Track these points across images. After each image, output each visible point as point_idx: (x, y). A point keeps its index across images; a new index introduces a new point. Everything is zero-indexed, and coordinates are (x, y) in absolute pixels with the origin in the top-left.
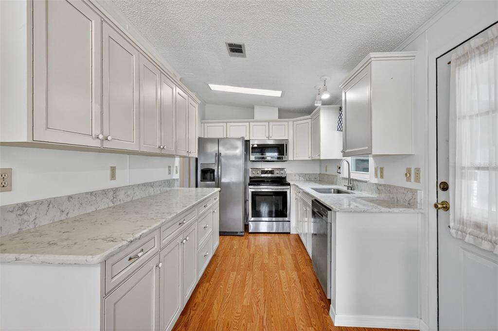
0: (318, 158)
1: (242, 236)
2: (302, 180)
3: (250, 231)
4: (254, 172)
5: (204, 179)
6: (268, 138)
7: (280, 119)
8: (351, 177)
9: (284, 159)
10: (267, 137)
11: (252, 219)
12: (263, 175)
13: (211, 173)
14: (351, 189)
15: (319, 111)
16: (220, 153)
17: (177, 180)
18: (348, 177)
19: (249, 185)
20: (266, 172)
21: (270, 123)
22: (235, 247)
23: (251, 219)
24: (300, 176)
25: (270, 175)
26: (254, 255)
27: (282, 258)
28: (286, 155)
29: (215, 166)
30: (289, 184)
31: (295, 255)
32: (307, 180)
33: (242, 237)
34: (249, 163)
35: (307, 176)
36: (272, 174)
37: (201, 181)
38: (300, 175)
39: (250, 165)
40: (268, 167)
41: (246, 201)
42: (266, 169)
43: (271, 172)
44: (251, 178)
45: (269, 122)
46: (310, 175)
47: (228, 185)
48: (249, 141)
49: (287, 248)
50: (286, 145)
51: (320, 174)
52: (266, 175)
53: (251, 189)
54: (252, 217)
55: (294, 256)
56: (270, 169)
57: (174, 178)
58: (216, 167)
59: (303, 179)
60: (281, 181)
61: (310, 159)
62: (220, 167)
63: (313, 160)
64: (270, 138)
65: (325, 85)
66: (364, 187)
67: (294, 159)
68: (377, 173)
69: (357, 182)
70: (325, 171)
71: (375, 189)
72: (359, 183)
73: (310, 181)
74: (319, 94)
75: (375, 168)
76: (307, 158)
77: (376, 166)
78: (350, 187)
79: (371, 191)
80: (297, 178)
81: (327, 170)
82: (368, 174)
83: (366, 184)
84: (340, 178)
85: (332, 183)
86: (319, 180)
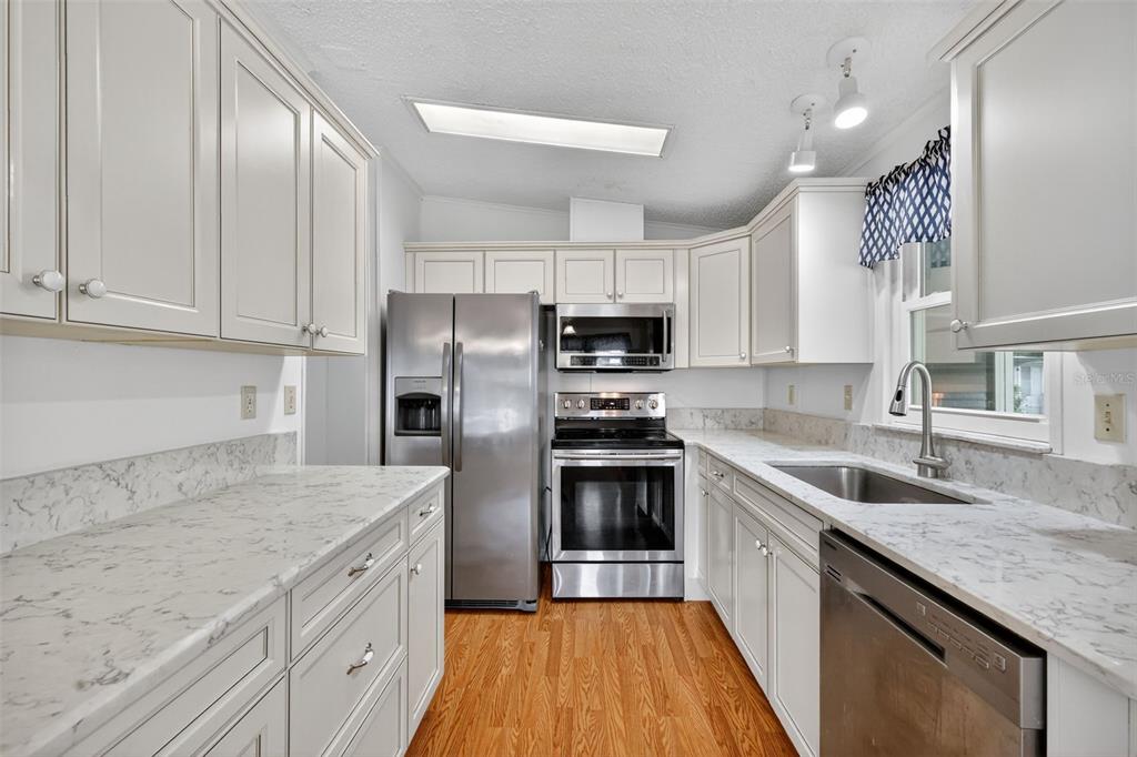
0: (788, 358)
1: (533, 613)
2: (713, 430)
3: (556, 594)
4: (568, 404)
5: (406, 428)
6: (614, 297)
7: (648, 243)
8: (934, 430)
9: (662, 366)
10: (610, 297)
11: (564, 555)
12: (594, 414)
13: (429, 408)
14: (936, 476)
15: (794, 194)
16: (460, 345)
17: (292, 436)
18: (920, 429)
19: (555, 445)
20: (605, 404)
21: (619, 253)
22: (505, 671)
23: (558, 555)
24: (706, 417)
25: (615, 414)
26: (570, 711)
27: (675, 728)
28: (669, 351)
29: (442, 385)
30: (679, 444)
31: (718, 708)
32: (726, 428)
33: (530, 618)
34: (554, 376)
35: (728, 418)
36: (623, 408)
37: (397, 434)
38: (705, 413)
39: (557, 384)
40: (611, 388)
41: (543, 492)
42: (604, 396)
43: (621, 404)
44: (558, 421)
45: (613, 248)
46: (736, 413)
47: (486, 446)
48: (552, 308)
49: (682, 670)
50: (669, 319)
51: (766, 409)
52: (603, 414)
53: (559, 460)
54: (563, 548)
55: (717, 714)
56: (615, 396)
57: (273, 431)
58: (446, 389)
59: (716, 427)
60: (643, 432)
61: (746, 363)
62: (457, 389)
63: (754, 367)
64: (618, 300)
65: (847, 76)
66: (1019, 475)
67: (692, 365)
68: (1113, 421)
69: (971, 451)
70: (788, 401)
71: (1111, 493)
72: (983, 452)
73: (735, 429)
74: (807, 128)
75: (1098, 399)
76: (735, 362)
77: (1108, 391)
78: (932, 467)
79: (1079, 497)
80: (698, 421)
81: (795, 398)
82: (1036, 421)
83: (1037, 463)
84: (868, 428)
85: (820, 443)
86: (764, 430)
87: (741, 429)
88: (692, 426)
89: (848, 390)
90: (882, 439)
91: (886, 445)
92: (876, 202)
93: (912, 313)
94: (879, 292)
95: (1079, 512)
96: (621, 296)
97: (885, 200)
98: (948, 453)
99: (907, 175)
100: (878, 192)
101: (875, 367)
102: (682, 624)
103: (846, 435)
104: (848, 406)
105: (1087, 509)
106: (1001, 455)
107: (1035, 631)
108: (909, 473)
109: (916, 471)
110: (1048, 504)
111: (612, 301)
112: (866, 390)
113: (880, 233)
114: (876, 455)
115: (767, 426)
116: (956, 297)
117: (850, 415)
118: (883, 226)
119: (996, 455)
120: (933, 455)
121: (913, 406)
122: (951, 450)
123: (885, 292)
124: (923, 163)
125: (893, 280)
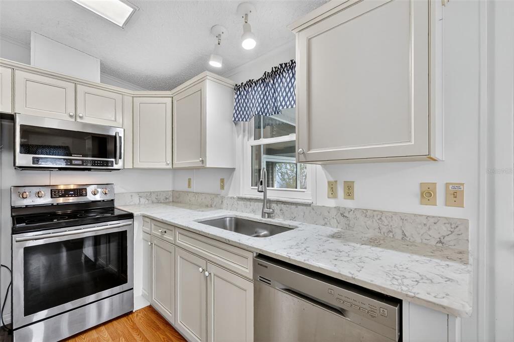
0: (200, 164)
2: (145, 204)
6: (75, 117)
7: (104, 86)
8: (268, 197)
9: (115, 166)
10: (71, 116)
14: (269, 217)
15: (203, 80)
20: (66, 193)
21: (79, 86)
24: (140, 197)
25: (71, 200)
28: (120, 158)
30: (130, 216)
32: (153, 202)
35: (154, 197)
36: (81, 195)
38: (140, 195)
42: (62, 187)
43: (79, 192)
45: (76, 83)
46: (157, 193)
50: (121, 138)
51: (173, 191)
52: (61, 200)
56: (72, 187)
59: (146, 202)
60: (106, 210)
61: (169, 167)
64: (79, 120)
65: (246, 22)
66: (302, 214)
67: (135, 167)
68: (334, 190)
69: (282, 205)
70: (187, 186)
71: (335, 217)
72: (288, 206)
73: (158, 203)
74: (219, 44)
75: (328, 182)
76: (163, 166)
77: (332, 179)
78: (268, 213)
79: (324, 219)
80: (136, 199)
81: (192, 184)
82: (304, 192)
83: (308, 208)
84: (234, 198)
85: (207, 206)
86: (173, 201)
87: (161, 203)
88: (132, 203)
89: (222, 181)
90: (241, 203)
91: (243, 205)
92: (240, 94)
93: (252, 146)
94: (238, 136)
95: (324, 225)
96: (81, 117)
97: (244, 94)
98: (272, 207)
99: (256, 85)
100: (241, 89)
101: (236, 169)
102: (137, 329)
103: (222, 202)
104: (222, 187)
105: (327, 224)
106: (295, 206)
107: (404, 294)
108: (257, 217)
109: (261, 216)
110: (313, 224)
111: (73, 120)
112: (232, 180)
113: (241, 109)
114: (238, 210)
115: (176, 199)
116: (298, 138)
117: (223, 193)
118: (243, 105)
119: (293, 206)
120: (267, 208)
121: (252, 187)
122: (274, 205)
123: (241, 136)
124: (263, 80)
125: (244, 131)
